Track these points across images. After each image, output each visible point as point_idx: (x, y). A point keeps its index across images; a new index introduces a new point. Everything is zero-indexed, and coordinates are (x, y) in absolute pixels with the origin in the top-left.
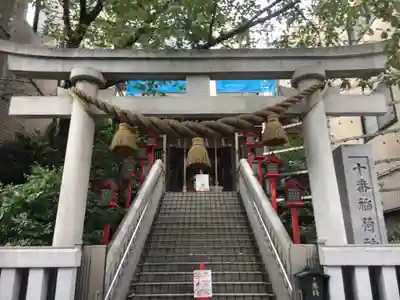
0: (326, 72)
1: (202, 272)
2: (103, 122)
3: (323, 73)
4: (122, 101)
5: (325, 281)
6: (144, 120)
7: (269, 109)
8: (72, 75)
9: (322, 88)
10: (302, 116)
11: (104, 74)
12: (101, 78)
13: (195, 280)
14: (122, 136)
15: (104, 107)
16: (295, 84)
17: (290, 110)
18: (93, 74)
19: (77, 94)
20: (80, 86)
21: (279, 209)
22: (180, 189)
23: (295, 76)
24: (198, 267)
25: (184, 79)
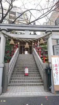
0: (52, 30)
1: (26, 69)
3: (52, 31)
7: (41, 38)
8: (1, 29)
9: (51, 34)
10: (47, 39)
12: (7, 30)
13: (25, 70)
14: (12, 42)
16: (46, 33)
17: (45, 38)
19: (2, 33)
22: (22, 54)
23: (46, 31)
24: (26, 68)
25: (24, 31)
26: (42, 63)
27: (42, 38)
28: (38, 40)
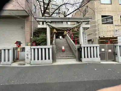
1: (63, 47)
2: (52, 29)
3: (82, 21)
4: (54, 25)
5: (81, 49)
6: (58, 28)
8: (47, 21)
10: (79, 28)
11: (51, 21)
14: (55, 31)
15: (52, 26)
18: (50, 21)
20: (48, 23)
21: (73, 40)
23: (78, 22)
26: (75, 45)
27: (76, 27)
28: (71, 29)
